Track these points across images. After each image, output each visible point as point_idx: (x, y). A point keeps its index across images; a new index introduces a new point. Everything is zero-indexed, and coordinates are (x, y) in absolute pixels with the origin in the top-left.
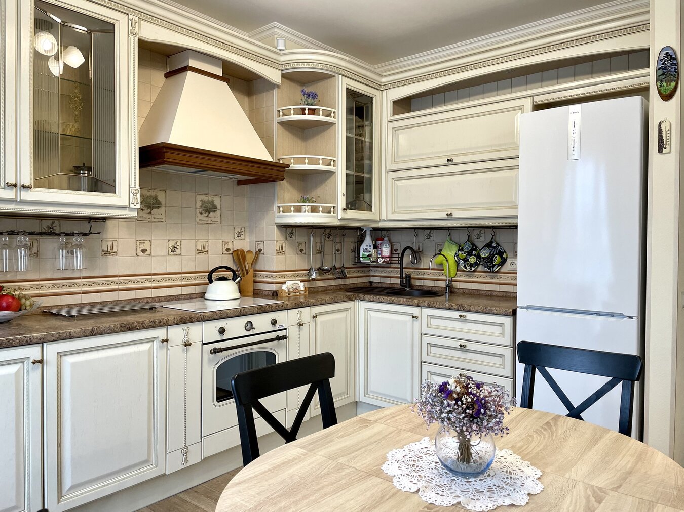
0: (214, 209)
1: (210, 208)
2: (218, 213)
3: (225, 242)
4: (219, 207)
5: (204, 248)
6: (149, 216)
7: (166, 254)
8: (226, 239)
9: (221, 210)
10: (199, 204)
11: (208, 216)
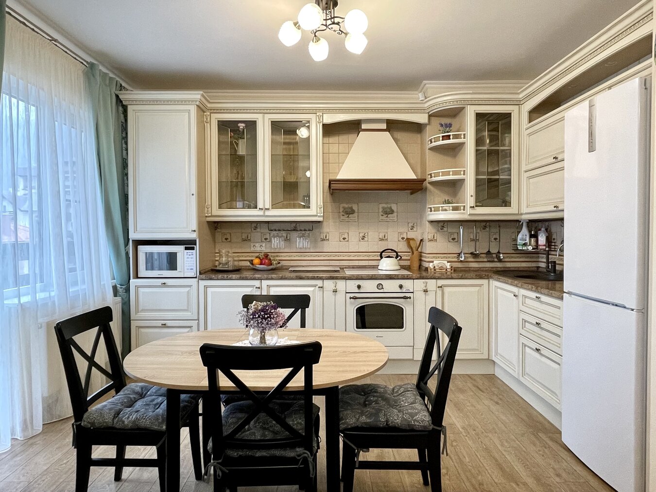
0: (392, 212)
1: (388, 212)
2: (395, 214)
3: (401, 233)
4: (395, 211)
5: (385, 237)
6: (347, 219)
7: (358, 240)
8: (401, 231)
9: (397, 212)
10: (381, 210)
11: (387, 217)
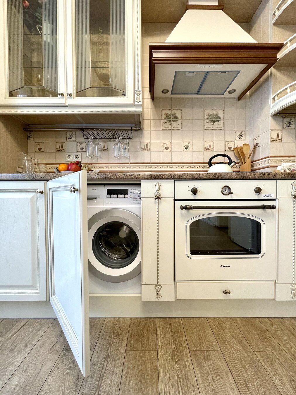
0: (218, 119)
1: (215, 119)
2: (221, 122)
3: (228, 142)
4: (222, 118)
5: (210, 146)
6: (170, 126)
7: (182, 150)
9: (224, 120)
10: (206, 117)
11: (213, 124)
